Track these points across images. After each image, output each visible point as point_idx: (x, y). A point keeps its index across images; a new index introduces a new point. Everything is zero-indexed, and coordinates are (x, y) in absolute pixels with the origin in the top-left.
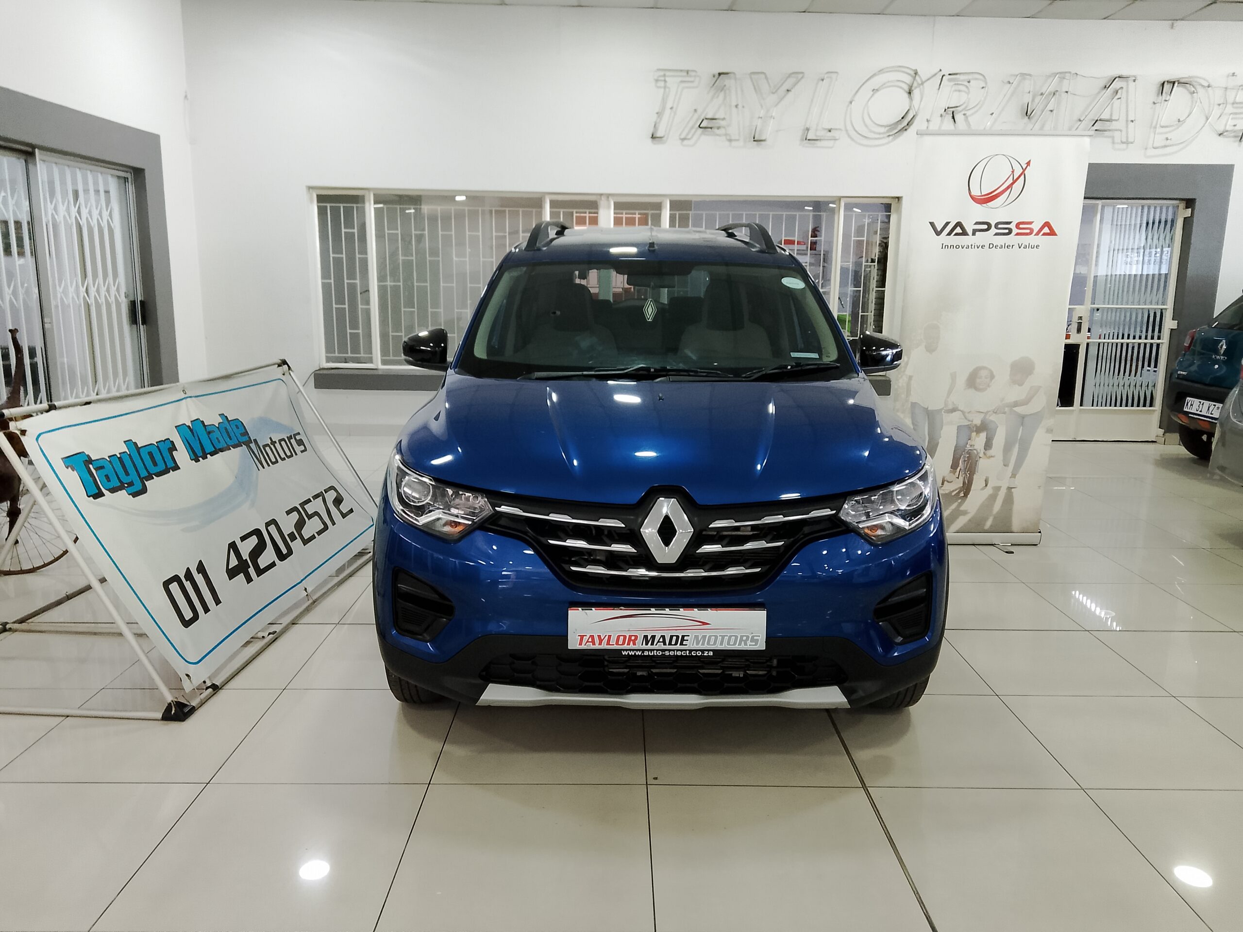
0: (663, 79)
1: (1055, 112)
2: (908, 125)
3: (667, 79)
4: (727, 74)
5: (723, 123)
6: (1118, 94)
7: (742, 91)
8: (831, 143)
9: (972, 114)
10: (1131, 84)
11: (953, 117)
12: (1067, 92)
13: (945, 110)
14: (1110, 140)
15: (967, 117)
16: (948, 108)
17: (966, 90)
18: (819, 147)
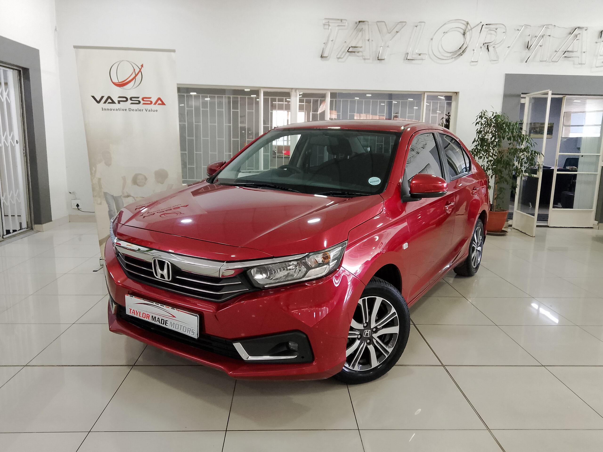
0: (328, 24)
1: (543, 46)
2: (463, 52)
4: (364, 21)
5: (360, 49)
6: (578, 37)
7: (372, 32)
8: (420, 62)
9: (498, 47)
10: (584, 31)
11: (488, 49)
12: (550, 36)
14: (572, 62)
15: (495, 49)
16: (485, 43)
17: (495, 34)
18: (414, 64)
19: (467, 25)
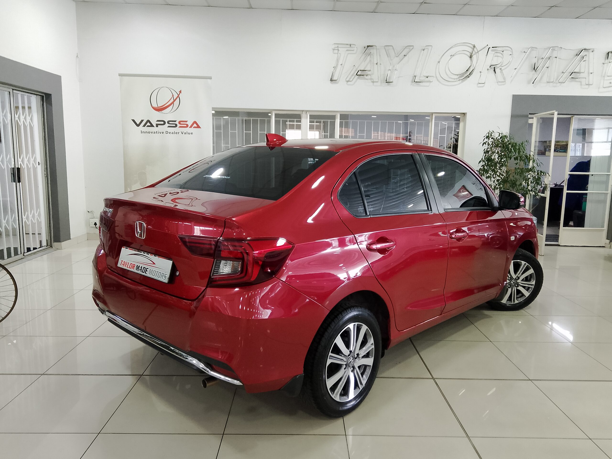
1: (549, 68)
2: (470, 74)
8: (427, 84)
11: (495, 71)
13: (490, 66)
14: (579, 83)
15: (502, 70)
17: (502, 56)
18: (421, 86)
19: (473, 48)
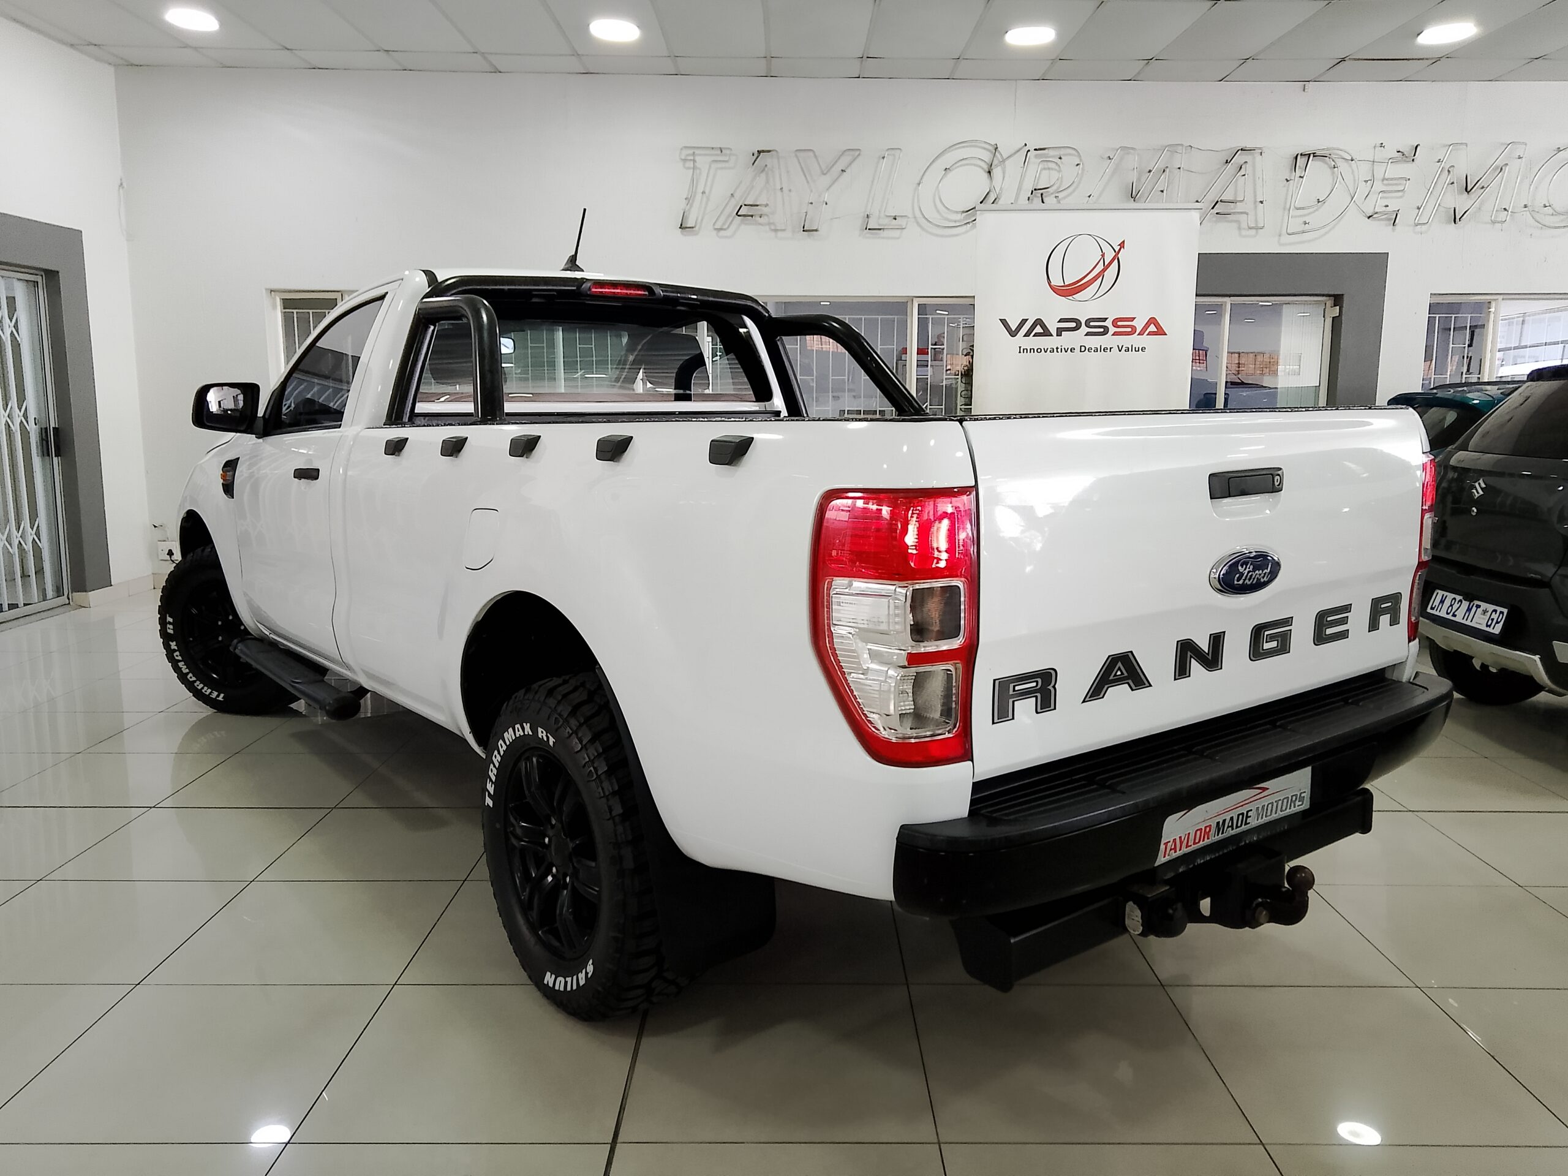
0: (692, 158)
1: (1165, 192)
3: (697, 158)
4: (769, 151)
5: (765, 210)
6: (1242, 169)
7: (788, 172)
8: (897, 233)
9: (1065, 198)
10: (1258, 157)
11: (1043, 201)
12: (1179, 168)
13: (1032, 191)
14: (1235, 225)
15: (1059, 201)
16: (1035, 190)
17: (1057, 168)
18: (883, 238)
19: (994, 151)
